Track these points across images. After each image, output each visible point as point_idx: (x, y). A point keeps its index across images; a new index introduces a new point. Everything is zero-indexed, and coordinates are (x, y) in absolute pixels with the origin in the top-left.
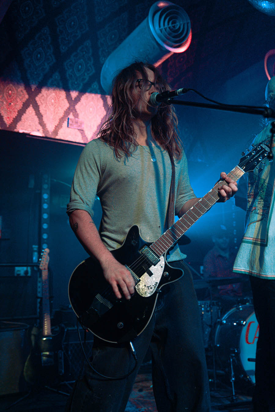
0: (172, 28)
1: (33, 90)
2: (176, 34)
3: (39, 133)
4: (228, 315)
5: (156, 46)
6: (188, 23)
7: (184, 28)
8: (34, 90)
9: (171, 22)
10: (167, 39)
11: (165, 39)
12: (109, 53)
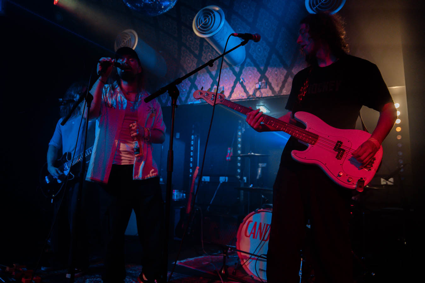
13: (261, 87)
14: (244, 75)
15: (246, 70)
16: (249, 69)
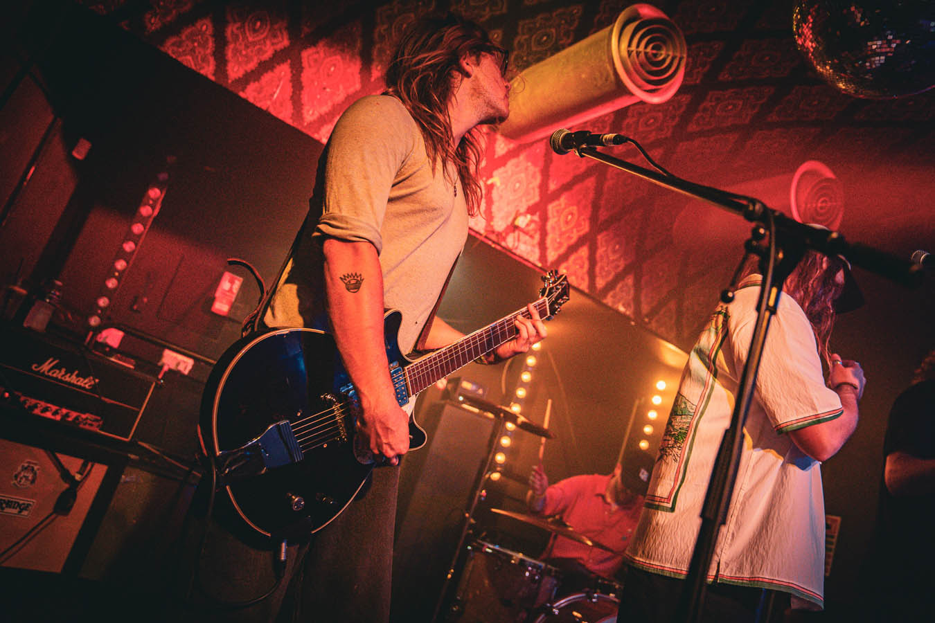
0: (651, 56)
1: (373, 79)
2: (655, 69)
4: (568, 601)
5: (612, 77)
6: (681, 59)
7: (671, 63)
8: (375, 80)
9: (651, 46)
10: (635, 70)
11: (632, 69)
12: (527, 65)
14: (506, 172)
15: (517, 166)
16: (526, 169)
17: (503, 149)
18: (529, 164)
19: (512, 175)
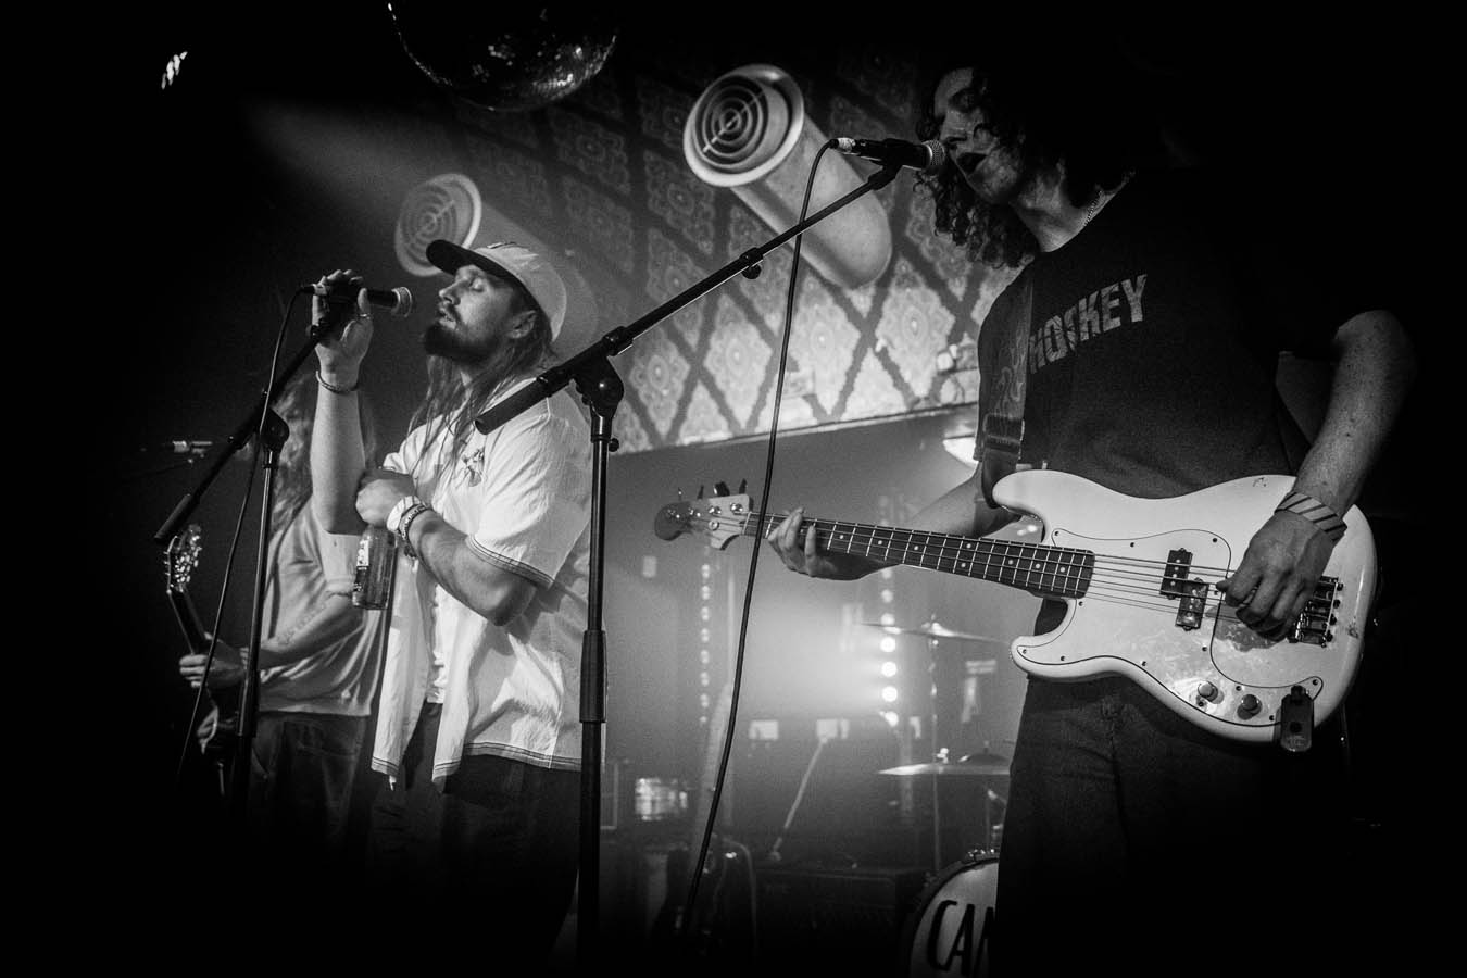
1: (693, 348)
3: (720, 434)
8: (696, 347)
13: (959, 365)
14: (889, 322)
15: (896, 305)
16: (909, 298)
17: (865, 302)
18: (908, 290)
19: (899, 318)
